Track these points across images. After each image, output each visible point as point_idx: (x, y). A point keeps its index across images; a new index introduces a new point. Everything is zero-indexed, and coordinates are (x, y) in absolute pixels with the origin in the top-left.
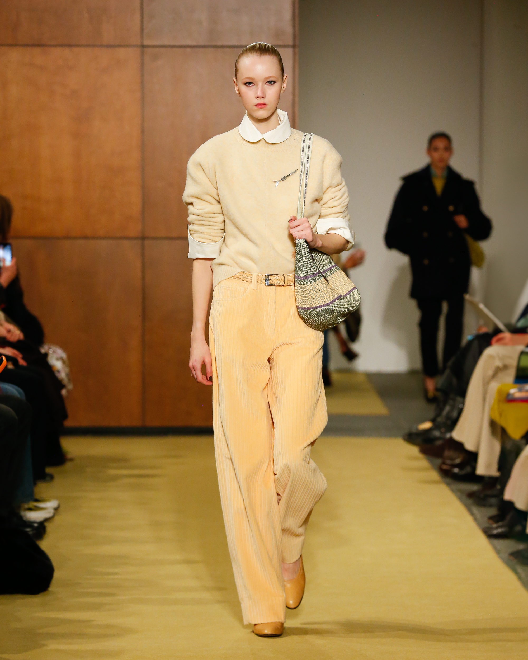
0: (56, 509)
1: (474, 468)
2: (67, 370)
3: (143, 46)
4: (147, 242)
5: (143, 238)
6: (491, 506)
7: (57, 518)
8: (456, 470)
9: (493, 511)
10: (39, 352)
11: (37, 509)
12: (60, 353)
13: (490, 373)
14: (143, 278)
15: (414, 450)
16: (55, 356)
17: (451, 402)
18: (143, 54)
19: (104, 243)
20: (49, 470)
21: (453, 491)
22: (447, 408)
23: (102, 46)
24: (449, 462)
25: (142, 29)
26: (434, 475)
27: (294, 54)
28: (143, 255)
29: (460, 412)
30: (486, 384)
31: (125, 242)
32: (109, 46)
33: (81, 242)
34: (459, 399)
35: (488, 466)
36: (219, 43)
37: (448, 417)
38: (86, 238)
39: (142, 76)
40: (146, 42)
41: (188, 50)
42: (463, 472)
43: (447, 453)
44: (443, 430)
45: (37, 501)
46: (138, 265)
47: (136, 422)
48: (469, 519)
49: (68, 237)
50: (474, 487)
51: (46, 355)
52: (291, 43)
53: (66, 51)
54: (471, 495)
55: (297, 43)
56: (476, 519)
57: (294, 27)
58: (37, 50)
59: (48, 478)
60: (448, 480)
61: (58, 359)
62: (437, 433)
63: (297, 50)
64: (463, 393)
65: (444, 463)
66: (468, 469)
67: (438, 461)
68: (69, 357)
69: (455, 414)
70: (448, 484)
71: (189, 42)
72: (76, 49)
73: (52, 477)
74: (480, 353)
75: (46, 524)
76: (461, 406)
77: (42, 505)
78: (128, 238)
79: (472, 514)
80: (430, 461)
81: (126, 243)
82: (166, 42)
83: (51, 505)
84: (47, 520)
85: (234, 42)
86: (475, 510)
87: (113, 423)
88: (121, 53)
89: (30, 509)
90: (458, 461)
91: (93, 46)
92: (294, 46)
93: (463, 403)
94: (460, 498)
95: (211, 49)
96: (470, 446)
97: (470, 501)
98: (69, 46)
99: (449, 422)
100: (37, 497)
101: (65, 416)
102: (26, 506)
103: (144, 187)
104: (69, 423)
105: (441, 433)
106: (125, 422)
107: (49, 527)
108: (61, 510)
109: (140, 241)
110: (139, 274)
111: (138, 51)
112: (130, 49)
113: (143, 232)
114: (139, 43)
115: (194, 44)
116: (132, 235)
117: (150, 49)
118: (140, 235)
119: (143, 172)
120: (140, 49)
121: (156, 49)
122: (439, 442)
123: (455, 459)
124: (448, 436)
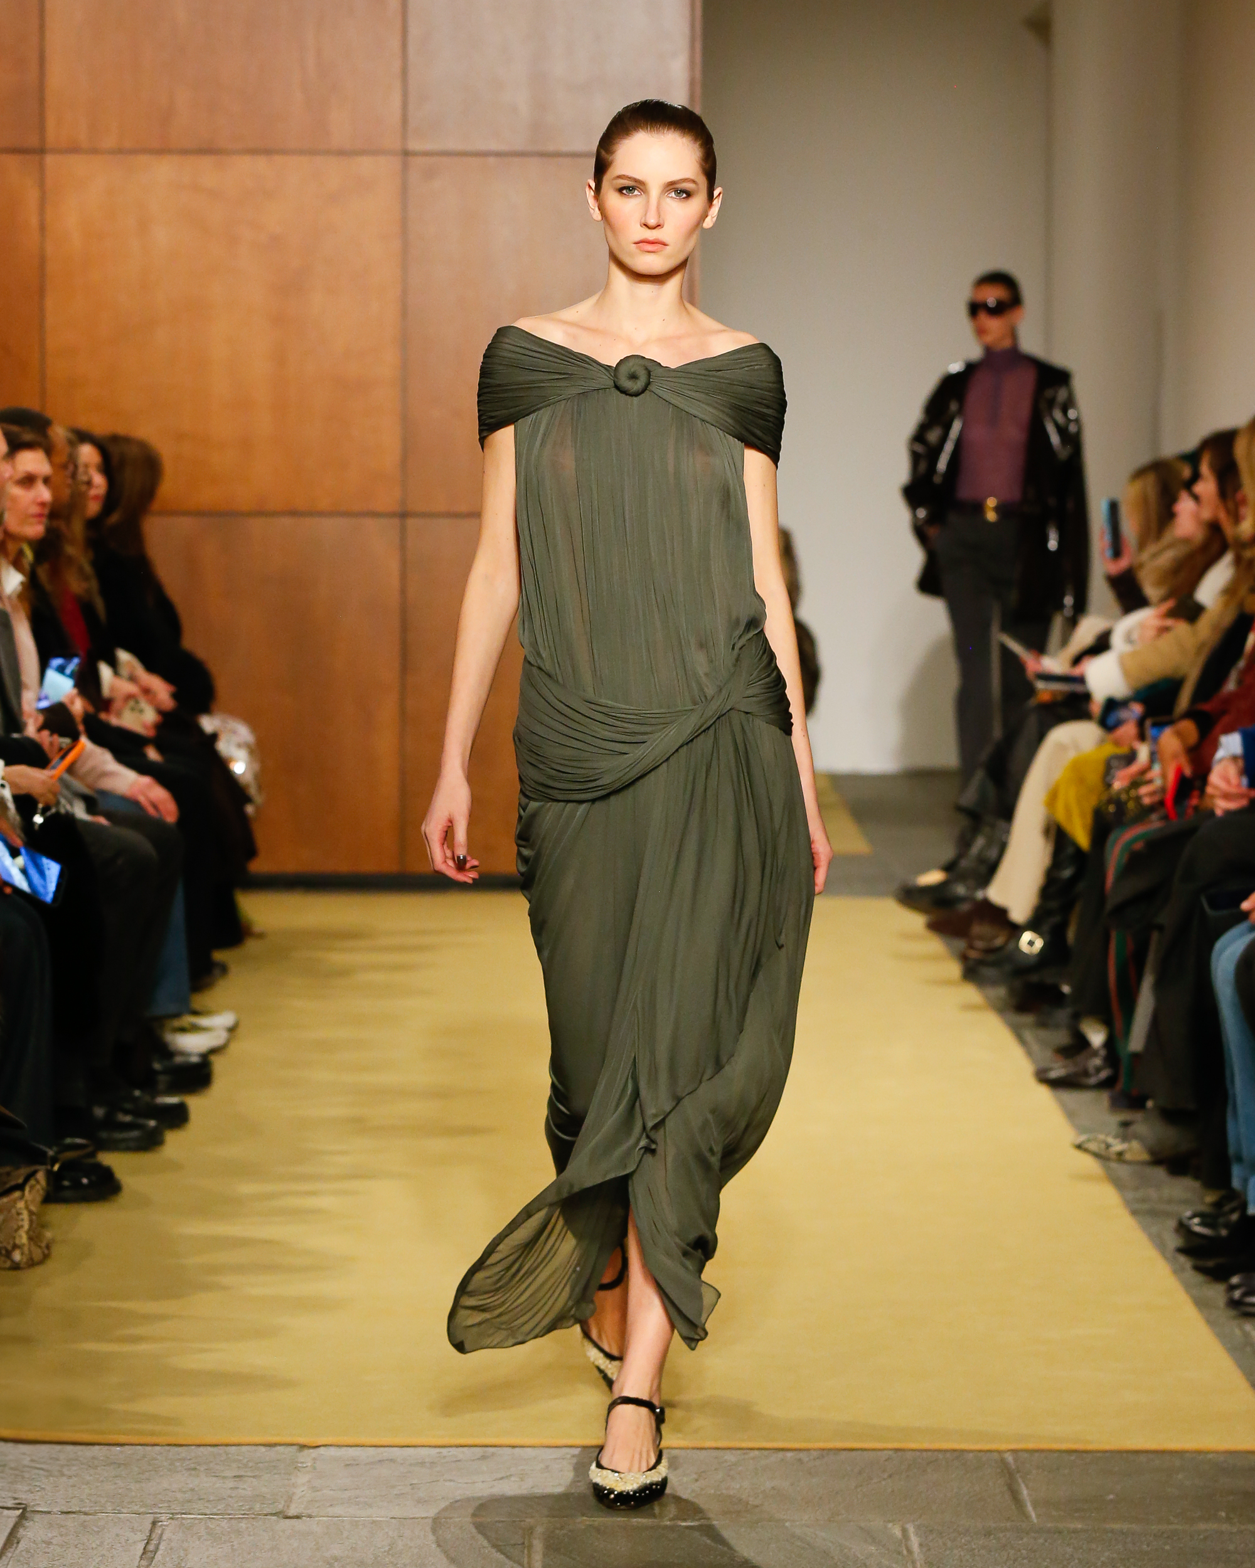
0: (232, 1030)
2: (257, 767)
3: (406, 153)
4: (411, 522)
5: (404, 515)
6: (1057, 1026)
7: (234, 1048)
9: (1062, 1037)
10: (199, 730)
11: (195, 1029)
12: (244, 732)
14: (403, 591)
15: (916, 921)
16: (235, 739)
17: (987, 830)
18: (405, 167)
19: (330, 526)
20: (219, 956)
22: (980, 842)
23: (328, 152)
24: (980, 944)
25: (405, 122)
28: (403, 547)
29: (1003, 847)
31: (370, 523)
32: (341, 153)
33: (287, 521)
34: (1001, 824)
36: (551, 148)
37: (981, 859)
38: (294, 513)
39: (404, 207)
40: (414, 145)
41: (492, 160)
43: (977, 929)
44: (971, 883)
45: (196, 1013)
46: (394, 566)
47: (388, 865)
49: (260, 513)
51: (214, 737)
53: (261, 164)
56: (1029, 1053)
58: (207, 162)
59: (217, 972)
61: (239, 746)
62: (960, 890)
64: (1007, 812)
65: (971, 947)
67: (961, 944)
69: (993, 853)
71: (494, 146)
72: (279, 159)
73: (224, 969)
74: (1041, 737)
76: (1004, 837)
77: (204, 1021)
78: (375, 514)
81: (371, 525)
82: (452, 144)
83: (221, 1021)
84: (214, 1051)
86: (1028, 1035)
87: (342, 866)
88: (365, 165)
89: (183, 1030)
90: (999, 942)
91: (313, 152)
93: (1008, 832)
98: (268, 152)
99: (983, 869)
100: (196, 1006)
101: (251, 852)
102: (177, 1023)
103: (405, 417)
104: (259, 866)
105: (968, 888)
106: (368, 866)
107: (219, 1065)
108: (241, 1031)
109: (396, 521)
110: (395, 582)
111: (396, 162)
112: (382, 158)
113: (403, 504)
114: (399, 148)
115: (503, 149)
116: (382, 509)
117: (419, 159)
118: (398, 510)
119: (404, 390)
120: (400, 158)
121: (430, 159)
122: (965, 907)
123: (995, 937)
124: (980, 895)
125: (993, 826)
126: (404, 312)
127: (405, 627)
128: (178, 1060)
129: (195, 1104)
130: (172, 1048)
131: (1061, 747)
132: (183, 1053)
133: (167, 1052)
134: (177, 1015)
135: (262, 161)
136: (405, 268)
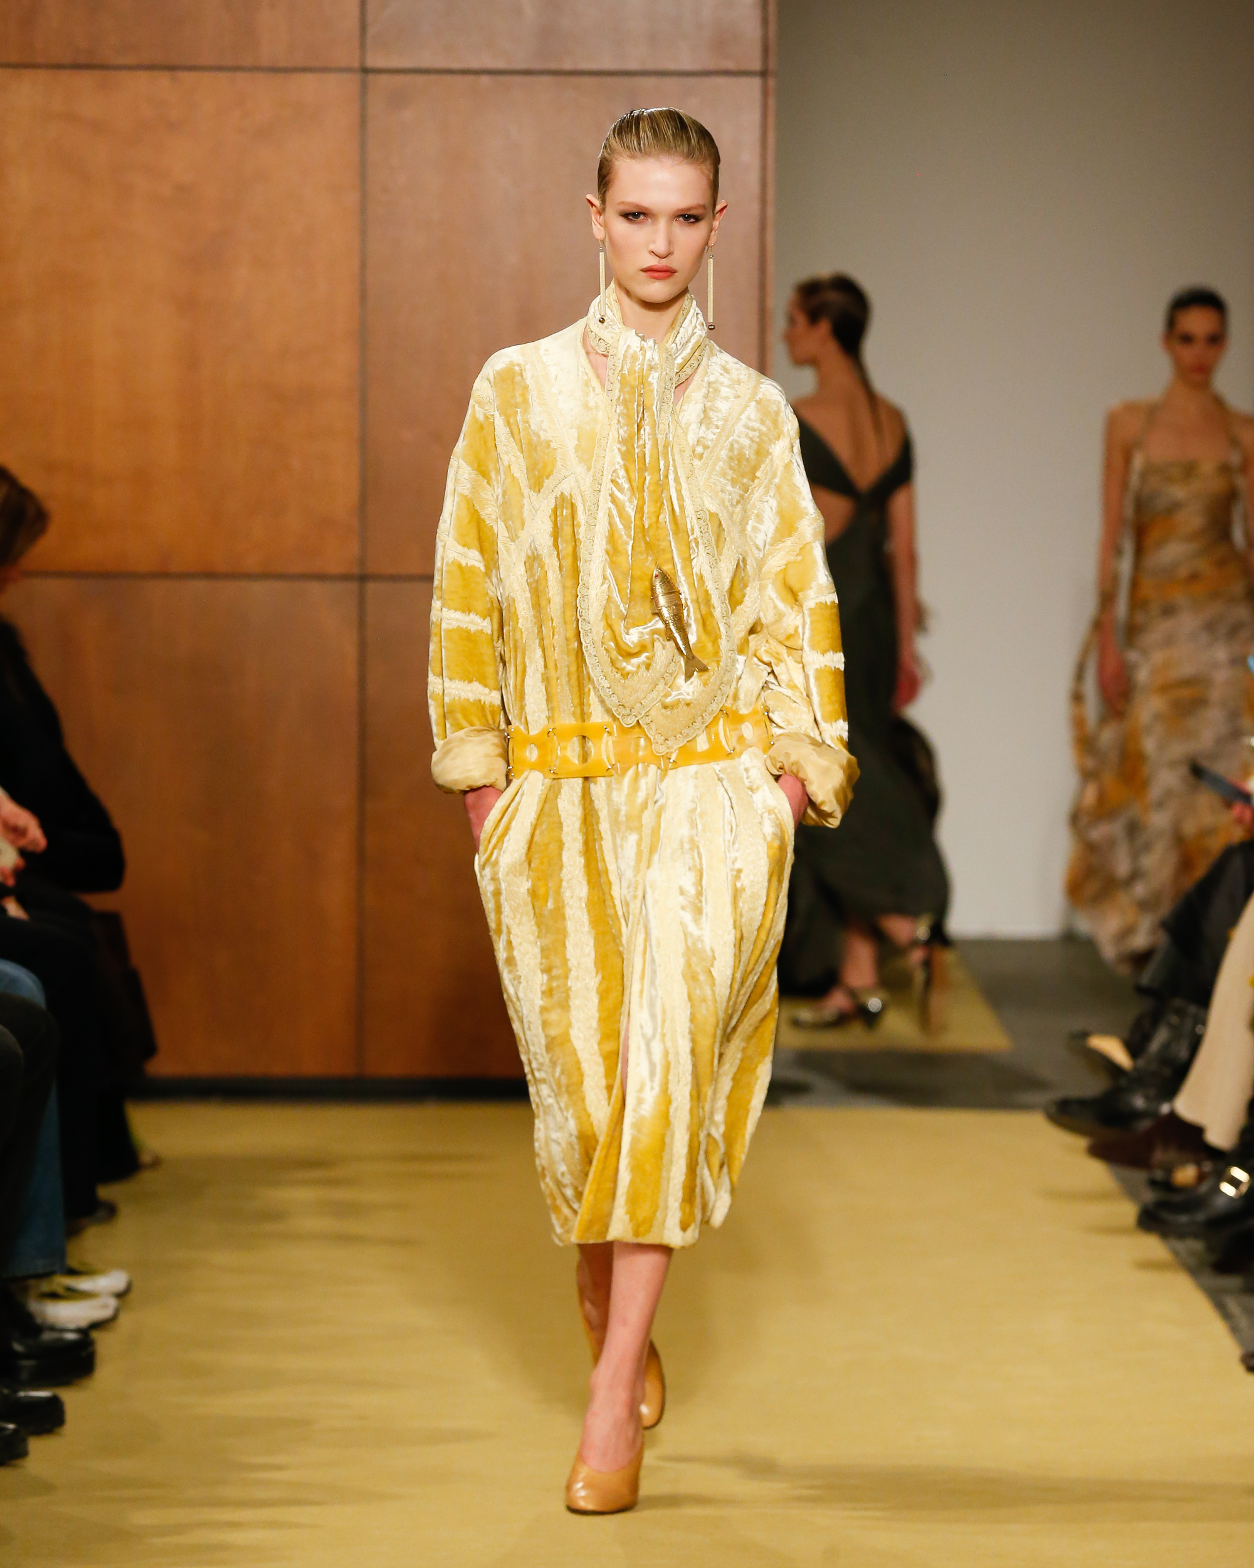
0: (121, 1296)
3: (365, 71)
4: (371, 587)
5: (363, 578)
7: (125, 1321)
11: (72, 1294)
14: (362, 683)
15: (1073, 1146)
18: (364, 89)
19: (259, 588)
20: (105, 1192)
22: (1163, 1034)
23: (256, 69)
25: (363, 28)
27: (765, 93)
28: (362, 623)
29: (1196, 1044)
32: (274, 70)
33: (200, 585)
34: (1192, 1009)
36: (568, 65)
37: (1165, 1058)
38: (210, 575)
39: (363, 148)
40: (375, 60)
41: (485, 80)
43: (1161, 1155)
44: (1153, 1093)
45: (72, 1272)
46: (351, 651)
47: (339, 1066)
48: (1217, 1327)
49: (164, 575)
52: (757, 65)
55: (773, 64)
56: (1234, 1330)
57: (765, 22)
58: (85, 81)
59: (103, 1214)
62: (1139, 1101)
63: (772, 82)
69: (1183, 1052)
71: (488, 61)
72: (188, 78)
73: (111, 1211)
75: (95, 1335)
76: (1199, 1029)
77: (84, 1284)
78: (321, 577)
79: (1225, 1314)
80: (1118, 1176)
81: (316, 589)
82: (427, 60)
83: (107, 1283)
84: (97, 1325)
85: (607, 63)
87: (279, 1068)
88: (307, 87)
89: (54, 1296)
92: (764, 74)
93: (1203, 1021)
95: (546, 79)
96: (1218, 1136)
97: (1221, 1283)
98: (172, 68)
99: (1167, 1072)
100: (72, 1262)
102: (45, 1287)
103: (364, 442)
104: (162, 1066)
105: (1147, 1098)
107: (104, 1343)
108: (132, 1296)
109: (353, 586)
110: (352, 673)
111: (351, 82)
112: (331, 77)
113: (362, 562)
114: (356, 64)
115: (501, 65)
116: (333, 568)
117: (384, 78)
118: (355, 570)
119: (363, 403)
120: (357, 77)
121: (399, 79)
122: (1145, 1125)
124: (1165, 1109)
125: (1181, 1013)
126: (363, 296)
127: (363, 737)
128: (47, 1336)
129: (72, 1398)
130: (39, 1320)
132: (52, 1328)
133: (32, 1327)
134: (47, 1275)
135: (163, 80)
136: (363, 232)
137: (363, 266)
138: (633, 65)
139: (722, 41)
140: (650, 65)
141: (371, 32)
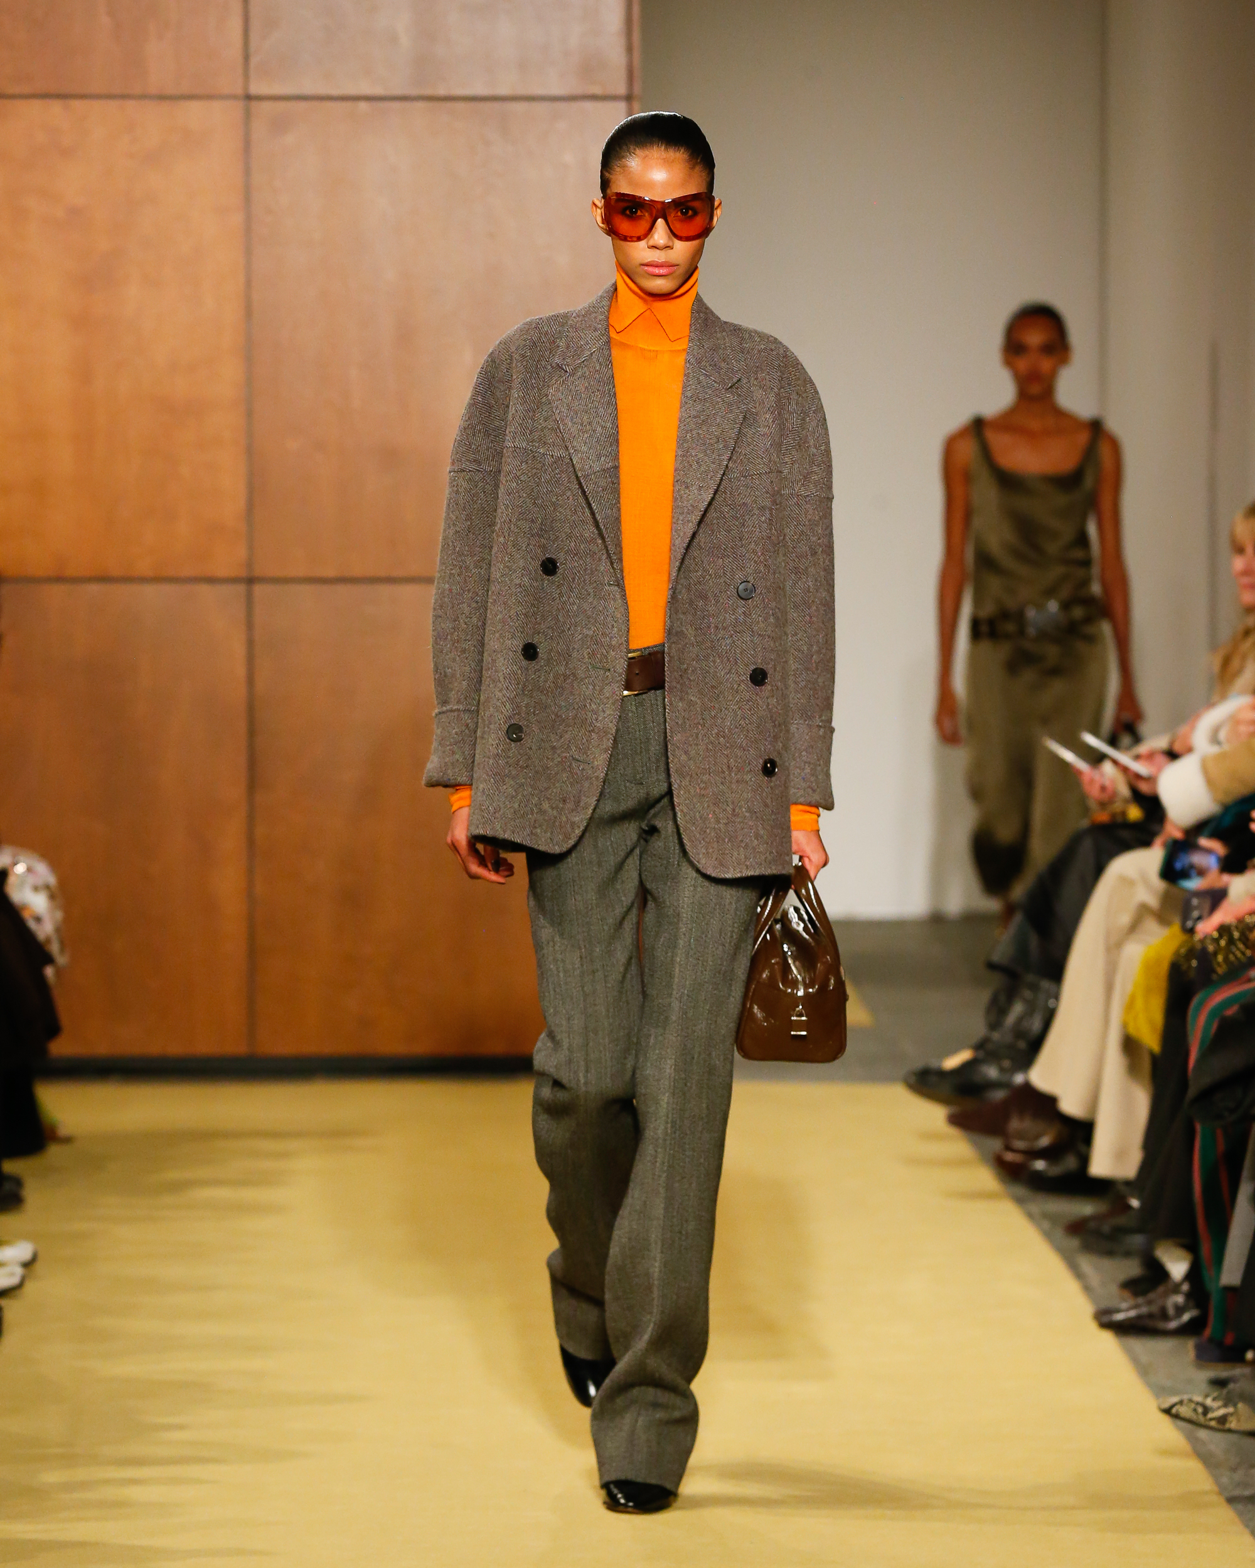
0: (27, 1265)
1: (1085, 1160)
2: (59, 915)
3: (249, 97)
4: (259, 590)
5: (250, 581)
7: (29, 1287)
8: (1040, 1165)
9: (1132, 1268)
12: (43, 872)
13: (1125, 919)
14: (250, 680)
15: (934, 1115)
16: (31, 880)
17: (1027, 994)
18: (248, 116)
20: (10, 1166)
21: (1030, 1216)
22: (1018, 1009)
23: (145, 97)
24: (1020, 1144)
25: (246, 58)
26: (986, 1178)
28: (250, 625)
29: (1049, 1017)
30: (1113, 948)
31: (204, 589)
32: (162, 97)
33: (94, 588)
34: (1046, 984)
35: (1120, 1155)
36: (442, 91)
37: (1019, 1032)
38: (105, 579)
39: (247, 172)
40: (258, 88)
41: (363, 106)
42: (1056, 1170)
43: (1016, 1124)
44: (1007, 1063)
46: (238, 648)
47: (233, 1046)
48: (1071, 1287)
49: (60, 579)
50: (1085, 1208)
52: (622, 90)
53: (56, 112)
54: (1076, 1228)
55: (637, 88)
56: (1087, 1289)
57: (629, 49)
60: (1021, 1190)
61: (36, 890)
62: (992, 1072)
64: (1055, 970)
65: (1008, 1148)
66: (1070, 1163)
67: (995, 1144)
68: (62, 882)
69: (1036, 1025)
70: (1019, 1201)
71: (365, 87)
72: (80, 107)
74: (1099, 870)
75: (3, 1303)
76: (1051, 1003)
78: (211, 580)
79: (1079, 1275)
80: (975, 1144)
81: (207, 591)
82: (308, 89)
83: (14, 1254)
84: (5, 1293)
85: (480, 90)
86: (1087, 1263)
87: (174, 1048)
88: (194, 114)
90: (1045, 1141)
92: (628, 97)
93: (1057, 997)
94: (1048, 1235)
95: (420, 105)
96: (1071, 1105)
97: (1074, 1243)
99: (1022, 1045)
101: (53, 1029)
103: (251, 452)
104: (60, 1048)
105: (1002, 1070)
106: (205, 1046)
107: (12, 1312)
108: (38, 1266)
109: (241, 588)
110: (241, 671)
111: (235, 109)
112: (216, 105)
113: (249, 564)
114: (239, 91)
115: (378, 91)
116: (222, 572)
117: (266, 106)
118: (243, 573)
119: (249, 414)
120: (240, 104)
121: (281, 106)
122: (999, 1095)
123: (1038, 1137)
124: (1019, 1079)
125: (1034, 988)
127: (252, 733)
131: (1127, 882)
135: (56, 107)
136: (248, 252)
137: (249, 283)
138: (503, 91)
139: (589, 66)
140: (521, 91)
141: (254, 61)
